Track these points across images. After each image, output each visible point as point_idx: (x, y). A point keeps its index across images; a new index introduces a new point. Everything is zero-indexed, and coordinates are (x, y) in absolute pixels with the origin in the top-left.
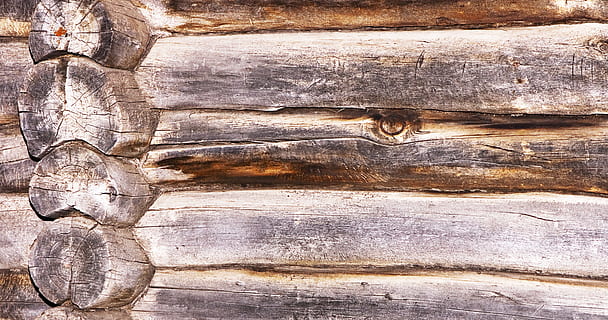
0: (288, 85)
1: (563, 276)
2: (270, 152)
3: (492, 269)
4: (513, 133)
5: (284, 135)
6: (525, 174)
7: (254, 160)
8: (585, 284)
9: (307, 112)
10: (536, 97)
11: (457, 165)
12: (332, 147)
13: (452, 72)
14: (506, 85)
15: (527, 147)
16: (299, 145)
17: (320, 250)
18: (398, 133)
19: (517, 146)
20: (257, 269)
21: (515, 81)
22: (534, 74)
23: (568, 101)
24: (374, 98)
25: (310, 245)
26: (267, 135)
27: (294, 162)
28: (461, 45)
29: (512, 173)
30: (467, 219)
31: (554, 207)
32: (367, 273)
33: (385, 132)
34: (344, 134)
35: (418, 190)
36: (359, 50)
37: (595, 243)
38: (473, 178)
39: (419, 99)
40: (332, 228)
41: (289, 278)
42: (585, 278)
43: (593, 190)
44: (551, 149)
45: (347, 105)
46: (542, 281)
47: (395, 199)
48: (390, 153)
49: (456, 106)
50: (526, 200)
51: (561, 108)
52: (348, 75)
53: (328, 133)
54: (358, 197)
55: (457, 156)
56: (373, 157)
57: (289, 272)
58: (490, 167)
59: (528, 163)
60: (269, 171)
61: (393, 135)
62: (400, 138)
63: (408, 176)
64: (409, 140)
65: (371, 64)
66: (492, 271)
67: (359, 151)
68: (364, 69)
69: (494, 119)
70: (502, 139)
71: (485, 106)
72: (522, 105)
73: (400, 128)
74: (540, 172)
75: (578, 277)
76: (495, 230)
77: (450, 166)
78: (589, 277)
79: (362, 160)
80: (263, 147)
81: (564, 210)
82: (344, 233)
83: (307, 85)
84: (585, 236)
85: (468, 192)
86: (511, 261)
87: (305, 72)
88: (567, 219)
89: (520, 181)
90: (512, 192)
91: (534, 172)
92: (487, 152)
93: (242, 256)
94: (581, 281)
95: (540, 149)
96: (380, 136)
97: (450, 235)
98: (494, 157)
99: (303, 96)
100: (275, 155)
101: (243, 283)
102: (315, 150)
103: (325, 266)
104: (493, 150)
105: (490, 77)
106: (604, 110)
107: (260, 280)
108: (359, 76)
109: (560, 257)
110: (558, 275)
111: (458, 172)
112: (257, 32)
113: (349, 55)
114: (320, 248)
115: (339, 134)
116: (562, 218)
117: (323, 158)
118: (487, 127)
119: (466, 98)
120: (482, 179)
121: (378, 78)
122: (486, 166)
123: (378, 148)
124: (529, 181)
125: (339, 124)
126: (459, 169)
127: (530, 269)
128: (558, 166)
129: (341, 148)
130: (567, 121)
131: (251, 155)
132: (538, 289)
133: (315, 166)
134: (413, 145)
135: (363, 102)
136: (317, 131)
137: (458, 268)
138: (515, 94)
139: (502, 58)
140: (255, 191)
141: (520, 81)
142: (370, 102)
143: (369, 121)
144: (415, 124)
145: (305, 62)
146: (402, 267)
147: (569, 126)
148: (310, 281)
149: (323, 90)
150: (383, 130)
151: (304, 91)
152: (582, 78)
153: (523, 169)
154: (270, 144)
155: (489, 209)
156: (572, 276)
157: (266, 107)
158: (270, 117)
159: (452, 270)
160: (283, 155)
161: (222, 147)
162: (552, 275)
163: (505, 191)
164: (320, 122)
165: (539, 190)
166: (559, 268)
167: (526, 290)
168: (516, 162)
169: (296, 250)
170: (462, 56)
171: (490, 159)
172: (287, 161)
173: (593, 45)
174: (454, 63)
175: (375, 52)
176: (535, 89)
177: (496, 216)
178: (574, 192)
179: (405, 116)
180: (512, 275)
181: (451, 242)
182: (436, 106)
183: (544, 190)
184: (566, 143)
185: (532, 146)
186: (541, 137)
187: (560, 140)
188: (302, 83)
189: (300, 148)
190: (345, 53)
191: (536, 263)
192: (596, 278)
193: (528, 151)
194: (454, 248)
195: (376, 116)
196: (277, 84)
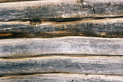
0: (10, 15)
1: (75, 55)
2: (6, 30)
3: (59, 54)
4: (62, 23)
5: (9, 26)
6: (65, 32)
7: (3, 32)
8: (80, 56)
9: (14, 21)
10: (67, 15)
11: (50, 31)
12: (21, 28)
13: (47, 10)
14: (60, 12)
15: (65, 26)
16: (13, 28)
17: (19, 52)
18: (36, 24)
19: (63, 26)
20: (5, 58)
21: (62, 11)
22: (66, 9)
23: (74, 15)
24: (30, 17)
25: (17, 51)
26: (5, 26)
27: (12, 32)
28: (49, 3)
29: (62, 32)
30: (53, 43)
31: (72, 39)
32: (31, 57)
33: (33, 24)
34: (24, 25)
35: (41, 37)
36: (26, 5)
37: (82, 47)
38: (54, 34)
39: (40, 16)
40: (22, 47)
41: (13, 59)
42: (80, 55)
43: (81, 35)
44: (71, 26)
45: (24, 18)
46: (71, 56)
47: (36, 39)
48: (34, 29)
49: (49, 17)
50: (66, 38)
51: (72, 16)
52: (23, 11)
53: (20, 25)
54: (28, 40)
55: (49, 29)
56: (30, 30)
57: (12, 58)
58: (57, 31)
59: (66, 30)
60: (6, 35)
61: (35, 25)
62: (36, 25)
63: (39, 34)
64: (38, 26)
65: (29, 9)
66: (59, 55)
67: (27, 29)
68: (27, 10)
69: (58, 20)
70: (60, 24)
71: (55, 17)
72: (63, 16)
73: (36, 23)
74: (69, 31)
75: (79, 55)
76: (60, 45)
77: (48, 31)
78: (81, 55)
79: (28, 31)
80: (5, 29)
81: (75, 40)
82: (25, 48)
83: (14, 14)
84: (80, 46)
85: (53, 37)
86: (64, 52)
87: (13, 11)
88: (75, 42)
89: (64, 34)
90: (63, 36)
91: (68, 32)
92: (56, 27)
93: (1, 55)
94: (79, 56)
95: (68, 26)
96: (32, 25)
97: (49, 47)
98: (58, 29)
99: (13, 17)
100: (8, 31)
101: (2, 61)
102: (17, 29)
103: (21, 56)
104: (58, 27)
105: (56, 10)
106: (82, 16)
107: (6, 60)
108: (26, 12)
109: (74, 50)
110: (74, 55)
111: (50, 33)
112: (2, 2)
113: (23, 7)
114: (20, 52)
116: (74, 42)
117: (19, 31)
118: (56, 22)
119: (51, 15)
120: (56, 34)
121: (30, 12)
122: (56, 31)
123: (31, 28)
124: (66, 34)
125: (22, 23)
126: (50, 32)
127: (68, 54)
128: (73, 30)
129: (23, 28)
130: (74, 19)
131: (2, 31)
132: (70, 58)
133: (17, 33)
134: (39, 27)
135: (27, 18)
136: (17, 25)
137: (51, 55)
138: (62, 14)
139: (59, 6)
140: (3, 40)
141: (63, 11)
142: (29, 17)
143: (29, 22)
144: (40, 22)
145: (13, 9)
146: (39, 55)
147: (74, 21)
148: (17, 60)
149: (18, 15)
150: (32, 24)
151: (13, 16)
152: (77, 9)
153: (65, 31)
154: (6, 29)
155: (58, 40)
156: (77, 55)
157: (5, 20)
158: (6, 22)
159: (50, 55)
160: (10, 31)
162: (73, 55)
163: (61, 36)
164: (18, 23)
165: (69, 35)
166: (74, 53)
168: (63, 29)
169: (14, 53)
170: (49, 6)
171: (57, 29)
172: (10, 32)
173: (79, 2)
174: (48, 7)
175: (29, 6)
176: (66, 13)
177: (60, 42)
178: (77, 36)
179: (37, 20)
180: (63, 55)
181: (49, 49)
182: (44, 17)
183: (70, 36)
184: (74, 25)
185: (67, 26)
186: (68, 23)
187: (73, 24)
188: (13, 14)
189: (13, 29)
190: (22, 6)
191: (69, 52)
192: (83, 55)
193: (66, 27)
194: (50, 50)
195: (30, 21)
196: (7, 14)
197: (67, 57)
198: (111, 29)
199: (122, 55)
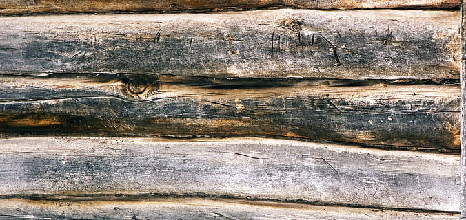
0: (56, 56)
1: (266, 200)
2: (42, 107)
3: (214, 196)
4: (229, 92)
5: (53, 94)
6: (238, 123)
7: (30, 114)
8: (283, 206)
9: (71, 77)
10: (246, 65)
11: (186, 117)
12: (90, 104)
13: (182, 46)
14: (222, 56)
15: (239, 103)
16: (65, 102)
17: (82, 183)
18: (141, 93)
19: (232, 102)
20: (33, 198)
21: (230, 53)
22: (244, 47)
23: (269, 68)
24: (122, 66)
25: (74, 179)
26: (39, 94)
27: (61, 116)
28: (188, 25)
29: (228, 123)
30: (194, 157)
31: (260, 148)
32: (119, 200)
33: (132, 92)
34: (101, 93)
35: (157, 136)
36: (111, 29)
37: (290, 175)
38: (199, 126)
39: (157, 66)
40: (90, 166)
41: (58, 205)
42: (283, 202)
43: (289, 135)
44: (257, 104)
45: (102, 71)
46: (251, 204)
47: (139, 143)
48: (135, 108)
49: (185, 71)
50: (238, 143)
51: (264, 73)
52: (102, 48)
53: (87, 92)
54: (112, 142)
55: (186, 110)
56: (122, 111)
57: (58, 200)
58: (211, 118)
59: (240, 115)
60: (41, 123)
61: (137, 94)
62: (143, 96)
63: (149, 126)
64: (149, 98)
65: (119, 39)
66: (214, 197)
67: (111, 107)
68: (115, 44)
69: (215, 81)
70: (221, 97)
71: (207, 72)
72: (234, 70)
73: (143, 89)
74: (249, 121)
75: (278, 201)
76: (216, 166)
77: (182, 117)
78: (286, 201)
79: (114, 114)
80: (37, 103)
81: (267, 150)
82: (100, 169)
83: (71, 56)
84: (284, 170)
85: (196, 137)
86: (228, 189)
87: (68, 45)
88: (269, 157)
89: (234, 128)
90: (229, 137)
91: (245, 122)
92: (209, 106)
93: (22, 188)
94: (280, 203)
95: (249, 104)
96: (127, 95)
97: (181, 170)
98: (215, 111)
99: (67, 64)
100: (46, 110)
101: (22, 209)
102: (78, 105)
103: (86, 196)
104: (214, 105)
105: (211, 50)
106: (296, 74)
107: (35, 206)
108: (111, 49)
109: (264, 185)
110: (263, 200)
111: (188, 122)
112: (32, 14)
113: (102, 32)
114: (82, 181)
115: (96, 93)
116: (266, 156)
117: (84, 112)
118: (209, 88)
119: (193, 66)
120: (205, 127)
121: (126, 52)
122: (208, 117)
123: (126, 104)
124: (241, 128)
125: (97, 86)
126: (188, 119)
127: (242, 195)
128: (262, 117)
129: (98, 104)
130: (270, 83)
131: (28, 110)
132: (248, 210)
133: (78, 119)
134: (153, 102)
135: (114, 69)
136: (79, 91)
137: (188, 196)
138: (229, 63)
139: (220, 35)
140: (31, 138)
141: (233, 53)
142: (119, 69)
143: (119, 83)
144: (154, 85)
145: (68, 38)
146: (146, 195)
147: (270, 86)
148: (74, 207)
149: (83, 59)
150: (130, 91)
151: (68, 61)
152: (279, 50)
153: (236, 120)
154: (42, 102)
155: (211, 150)
156: (273, 200)
157: (39, 73)
158: (42, 81)
159: (184, 197)
160: (53, 110)
161: (5, 104)
162: (259, 200)
163: (223, 136)
164: (81, 85)
165: (249, 135)
166: (263, 194)
167: (239, 211)
168: (231, 114)
169: (63, 184)
170: (189, 33)
171: (211, 112)
172: (55, 114)
173: (287, 25)
174: (183, 39)
175: (122, 30)
176: (244, 59)
177: (217, 155)
178: (275, 137)
179: (148, 80)
180: (229, 200)
181: (182, 175)
182: (170, 71)
183: (253, 136)
184: (268, 100)
185: (243, 102)
186: (250, 95)
187: (264, 97)
188: (66, 54)
189: (66, 104)
190: (99, 30)
191: (248, 190)
192: (291, 202)
193: (240, 106)
194: (185, 181)
195: (124, 80)
196: (47, 55)
197: (239, 206)
198: (390, 119)
199: (421, 210)
